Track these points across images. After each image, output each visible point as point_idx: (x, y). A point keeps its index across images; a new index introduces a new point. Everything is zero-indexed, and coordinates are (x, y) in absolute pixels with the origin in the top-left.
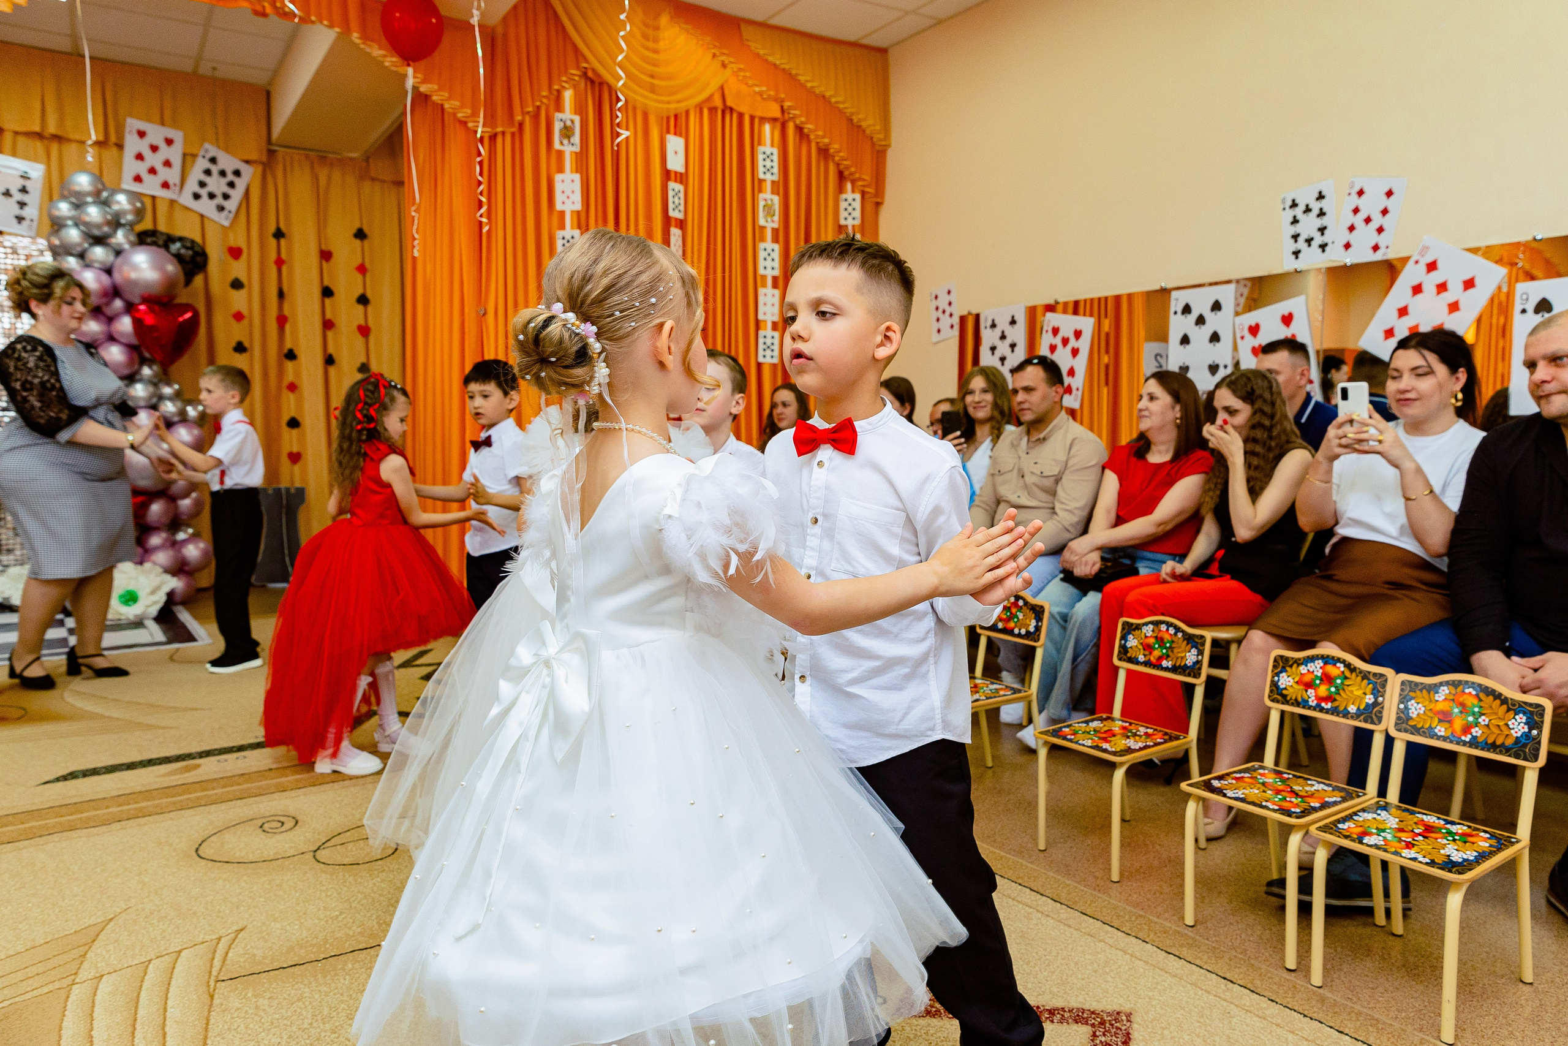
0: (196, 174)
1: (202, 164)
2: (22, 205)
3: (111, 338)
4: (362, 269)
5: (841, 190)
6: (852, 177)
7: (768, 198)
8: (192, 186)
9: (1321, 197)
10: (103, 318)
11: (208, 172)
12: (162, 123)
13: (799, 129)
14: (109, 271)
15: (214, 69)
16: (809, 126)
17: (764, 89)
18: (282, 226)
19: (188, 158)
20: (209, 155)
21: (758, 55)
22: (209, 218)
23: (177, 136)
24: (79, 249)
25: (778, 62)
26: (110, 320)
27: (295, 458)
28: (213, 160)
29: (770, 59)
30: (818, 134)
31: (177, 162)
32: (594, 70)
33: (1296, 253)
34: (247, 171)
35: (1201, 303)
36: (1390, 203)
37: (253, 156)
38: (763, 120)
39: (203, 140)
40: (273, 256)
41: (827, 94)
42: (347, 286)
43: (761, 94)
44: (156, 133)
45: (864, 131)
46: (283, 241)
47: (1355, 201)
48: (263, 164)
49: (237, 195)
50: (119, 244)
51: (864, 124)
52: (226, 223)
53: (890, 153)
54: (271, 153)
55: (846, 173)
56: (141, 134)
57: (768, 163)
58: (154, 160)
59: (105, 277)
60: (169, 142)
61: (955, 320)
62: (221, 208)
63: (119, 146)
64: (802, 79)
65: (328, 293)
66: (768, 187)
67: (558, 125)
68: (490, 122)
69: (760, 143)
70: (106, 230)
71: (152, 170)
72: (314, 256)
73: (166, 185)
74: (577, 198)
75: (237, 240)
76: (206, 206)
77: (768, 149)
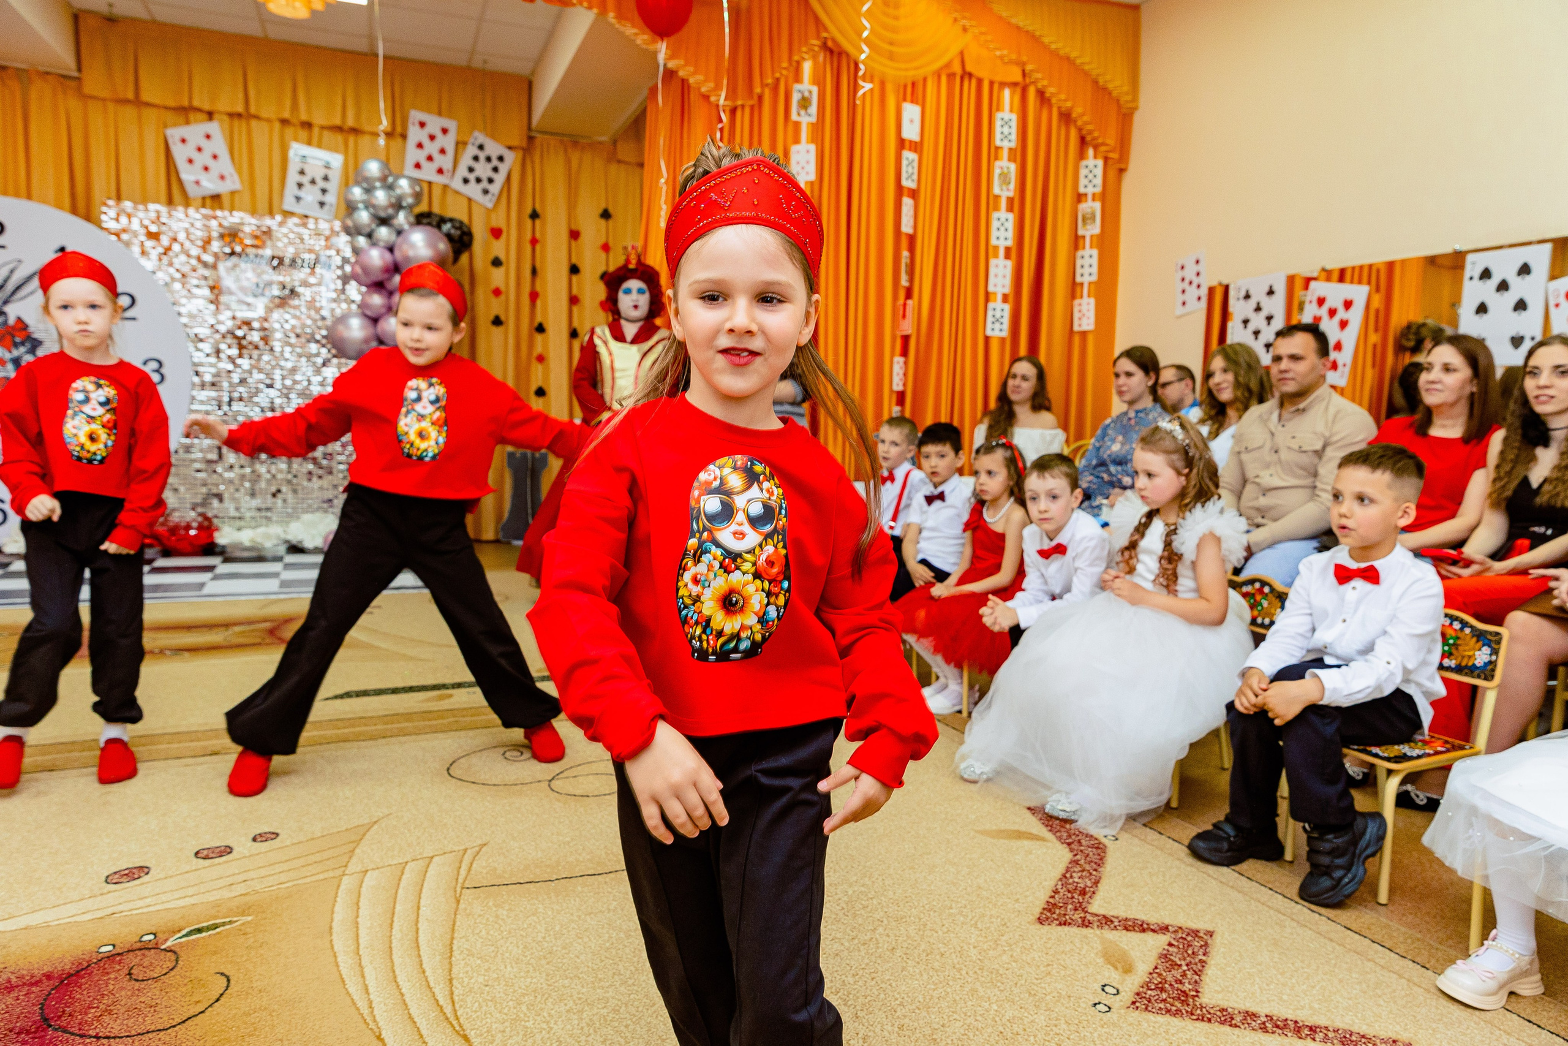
0: (466, 160)
1: (472, 150)
2: (322, 191)
4: (606, 248)
5: (1082, 156)
6: (1095, 142)
7: (1005, 167)
8: (462, 171)
11: (476, 158)
12: (440, 114)
13: (1041, 94)
14: (391, 249)
15: (485, 62)
16: (1050, 91)
17: (1005, 52)
18: (539, 206)
19: (460, 145)
20: (478, 142)
21: (1000, 18)
22: (477, 202)
23: (451, 125)
25: (1021, 24)
28: (481, 147)
29: (1014, 21)
30: (1060, 98)
31: (450, 150)
32: (834, 40)
34: (509, 156)
37: (515, 142)
38: (1003, 85)
39: (473, 128)
40: (529, 236)
41: (1073, 55)
42: (594, 263)
43: (1001, 57)
44: (435, 124)
45: (1110, 93)
46: (538, 222)
48: (524, 150)
49: (499, 179)
50: (400, 225)
51: (1110, 86)
52: (490, 205)
53: (1137, 117)
54: (531, 139)
55: (1088, 138)
56: (422, 125)
57: (1006, 130)
58: (431, 148)
59: (388, 255)
60: (445, 131)
61: (1204, 292)
62: (486, 192)
63: (404, 136)
64: (1046, 40)
65: (574, 270)
66: (1005, 154)
67: (796, 97)
68: (733, 96)
69: (996, 108)
70: (390, 211)
71: (430, 158)
72: (564, 236)
73: (440, 171)
74: (812, 168)
75: (498, 222)
76: (473, 190)
77: (1005, 116)
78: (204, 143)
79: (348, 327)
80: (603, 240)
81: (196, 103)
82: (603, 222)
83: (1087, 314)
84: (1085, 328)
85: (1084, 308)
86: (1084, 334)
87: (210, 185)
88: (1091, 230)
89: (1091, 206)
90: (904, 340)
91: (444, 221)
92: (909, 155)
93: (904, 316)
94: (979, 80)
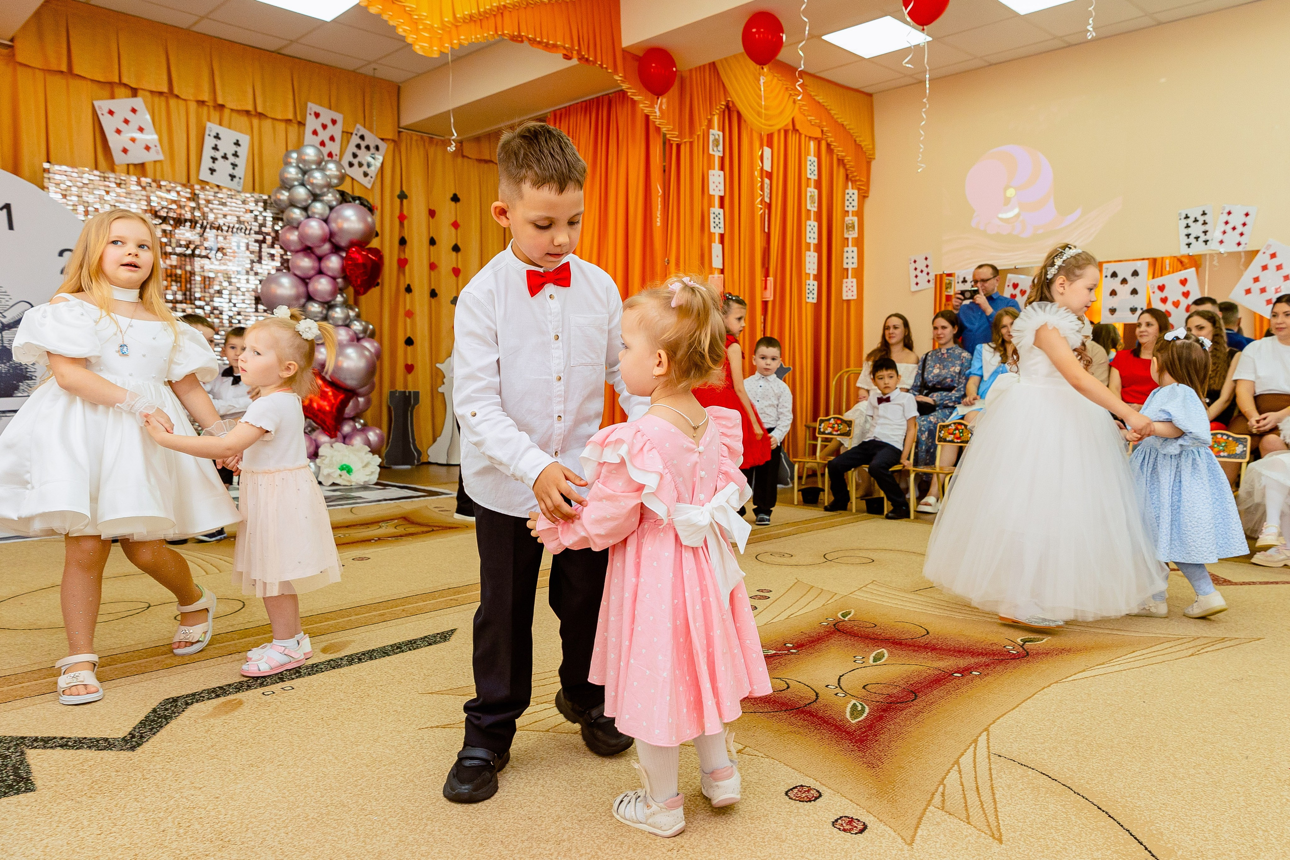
0: (352, 148)
1: (355, 140)
2: (234, 165)
3: (320, 272)
4: (456, 225)
5: (846, 187)
6: (853, 179)
7: (812, 191)
8: (348, 157)
9: (1204, 214)
10: (313, 255)
11: (359, 146)
12: (330, 107)
13: (828, 145)
14: (326, 221)
16: (834, 144)
17: (813, 118)
18: (405, 189)
19: (347, 134)
20: (360, 134)
21: (810, 95)
22: (358, 182)
23: (339, 117)
24: (304, 204)
25: (821, 101)
26: (320, 259)
27: (409, 368)
28: (362, 137)
29: (817, 98)
30: (839, 151)
31: (338, 137)
32: (733, 103)
33: (1189, 245)
34: (383, 146)
35: (1124, 271)
36: (1247, 220)
37: (390, 136)
38: (810, 138)
39: (356, 122)
40: (397, 213)
41: (845, 123)
42: (447, 237)
43: (810, 121)
44: (327, 115)
45: (862, 148)
46: (405, 201)
47: (1225, 217)
48: (394, 141)
49: (378, 164)
50: (330, 201)
51: (863, 144)
52: (369, 186)
53: (873, 164)
54: (399, 132)
55: (850, 176)
56: (317, 115)
57: (812, 167)
58: (324, 135)
59: (324, 225)
60: (334, 122)
61: (932, 277)
62: (366, 175)
63: (302, 124)
64: (832, 112)
65: (432, 242)
66: (812, 183)
67: (711, 138)
68: (681, 135)
69: (808, 154)
70: (325, 190)
71: (323, 144)
72: (424, 214)
73: (330, 155)
74: (722, 187)
75: (374, 200)
76: (356, 173)
77: (812, 158)
78: (130, 116)
79: (281, 285)
80: (453, 220)
81: (125, 80)
82: (453, 204)
83: (852, 289)
84: (850, 298)
85: (849, 285)
86: (848, 301)
87: (137, 155)
88: (852, 235)
89: (852, 219)
90: (765, 304)
91: (354, 199)
92: (767, 181)
93: (766, 288)
94: (800, 134)
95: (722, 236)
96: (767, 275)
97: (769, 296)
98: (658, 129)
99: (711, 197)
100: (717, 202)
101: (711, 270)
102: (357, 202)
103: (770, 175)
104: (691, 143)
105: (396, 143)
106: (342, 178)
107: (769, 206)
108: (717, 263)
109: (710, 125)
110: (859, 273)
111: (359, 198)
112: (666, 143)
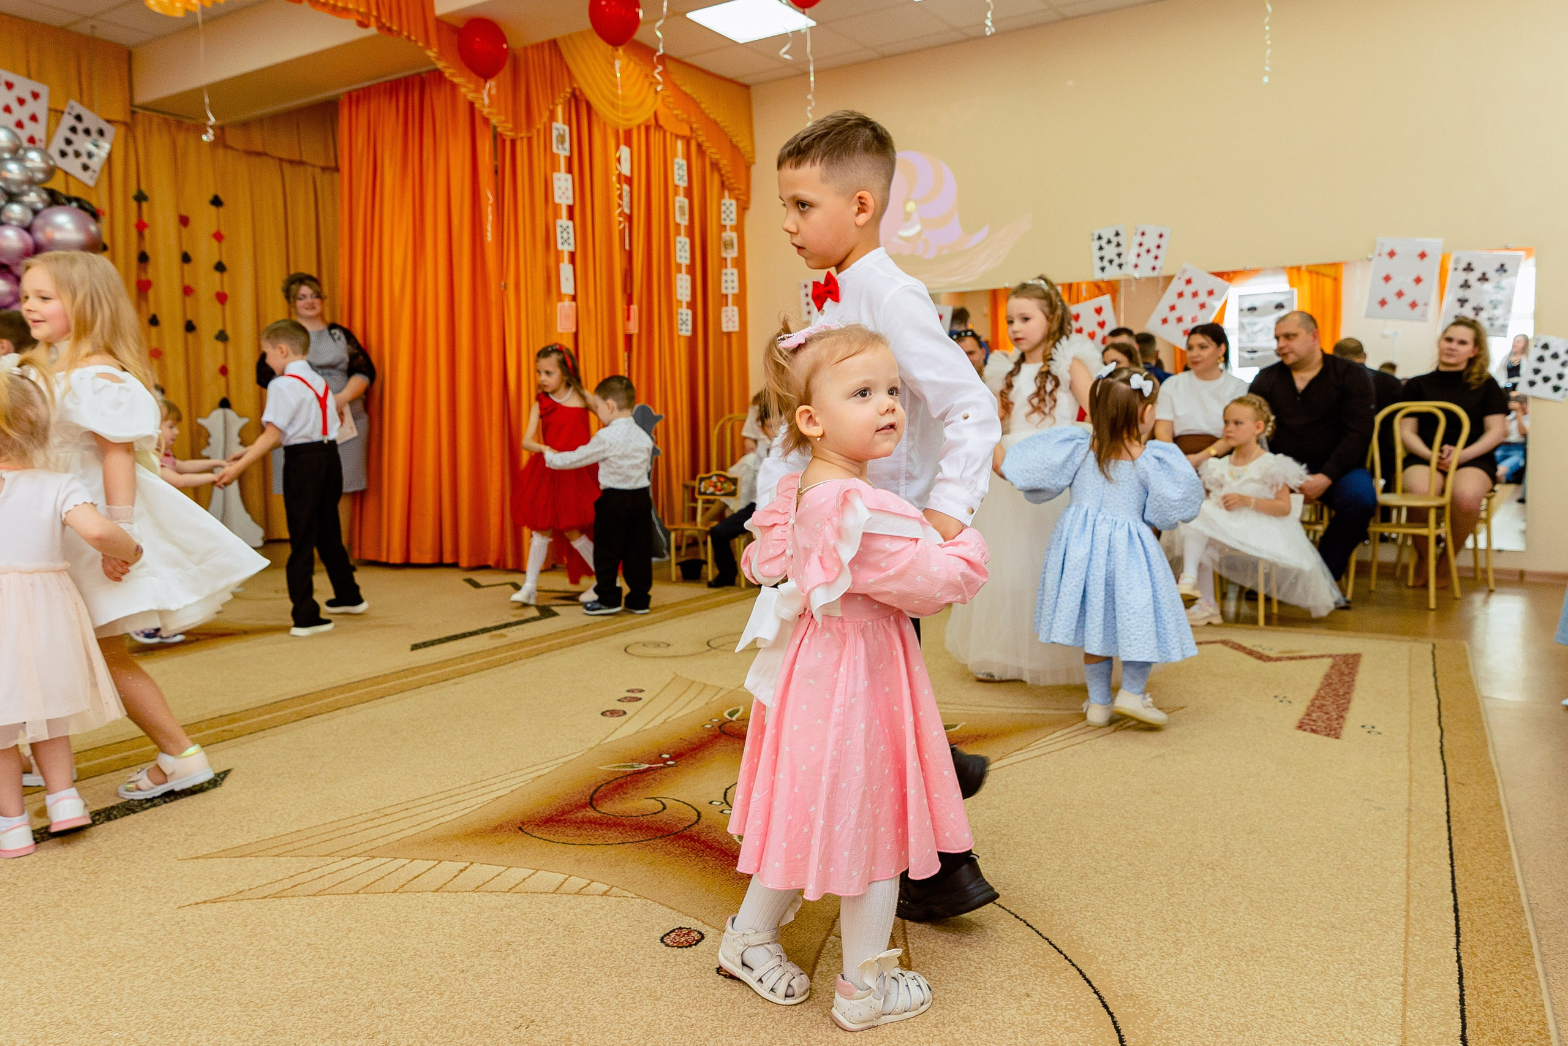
0: (63, 132)
1: (68, 121)
4: (218, 236)
5: (721, 196)
6: (731, 187)
7: (681, 201)
8: (58, 144)
9: (1117, 234)
10: (11, 277)
11: (73, 130)
12: (29, 76)
13: (699, 146)
14: (28, 229)
15: (93, 27)
16: (706, 145)
17: (679, 112)
18: (143, 188)
19: (56, 113)
20: (75, 113)
21: (675, 85)
22: (74, 177)
23: (43, 89)
25: (688, 91)
28: (79, 118)
29: (683, 88)
30: (713, 153)
31: (42, 116)
32: (579, 87)
33: (1103, 269)
34: (109, 130)
36: (1162, 242)
37: (119, 117)
38: (677, 136)
39: (68, 96)
40: (134, 220)
41: (719, 120)
42: (206, 252)
43: (676, 116)
44: (24, 86)
45: (739, 150)
46: (144, 205)
47: (1139, 239)
48: (125, 124)
49: (103, 153)
50: (32, 203)
51: (741, 145)
52: (91, 183)
53: (754, 169)
54: (133, 113)
55: (727, 183)
56: (9, 86)
57: (681, 173)
58: (21, 113)
59: (26, 235)
60: (35, 96)
62: (86, 168)
64: (703, 106)
65: (186, 258)
66: (681, 191)
67: (555, 133)
68: (516, 128)
69: (675, 155)
70: (25, 187)
71: (20, 125)
72: (173, 222)
73: (32, 140)
74: (570, 193)
75: (100, 201)
76: (72, 165)
77: (680, 162)
80: (214, 230)
82: (213, 209)
83: (733, 319)
84: (731, 329)
85: (730, 314)
86: (729, 334)
88: (731, 254)
89: (730, 235)
90: (628, 338)
91: (69, 200)
92: (626, 187)
93: (628, 318)
94: (665, 132)
95: (572, 255)
96: (630, 302)
97: (633, 328)
98: (486, 121)
99: (557, 207)
100: (564, 212)
101: (560, 297)
102: (74, 204)
103: (629, 181)
104: (530, 139)
105: (129, 127)
106: (51, 172)
107: (630, 218)
108: (567, 287)
109: (552, 117)
110: (741, 300)
111: (77, 200)
112: (498, 138)
